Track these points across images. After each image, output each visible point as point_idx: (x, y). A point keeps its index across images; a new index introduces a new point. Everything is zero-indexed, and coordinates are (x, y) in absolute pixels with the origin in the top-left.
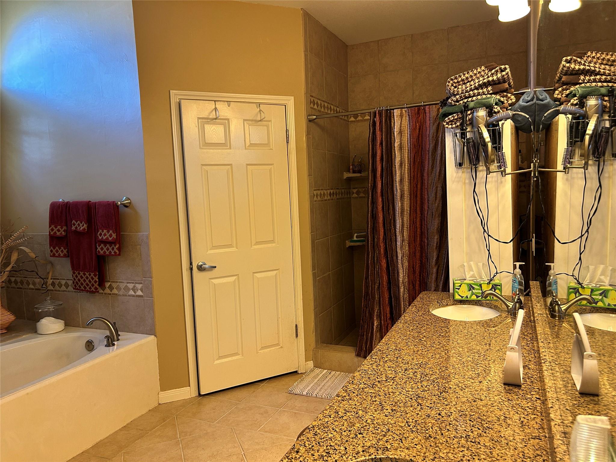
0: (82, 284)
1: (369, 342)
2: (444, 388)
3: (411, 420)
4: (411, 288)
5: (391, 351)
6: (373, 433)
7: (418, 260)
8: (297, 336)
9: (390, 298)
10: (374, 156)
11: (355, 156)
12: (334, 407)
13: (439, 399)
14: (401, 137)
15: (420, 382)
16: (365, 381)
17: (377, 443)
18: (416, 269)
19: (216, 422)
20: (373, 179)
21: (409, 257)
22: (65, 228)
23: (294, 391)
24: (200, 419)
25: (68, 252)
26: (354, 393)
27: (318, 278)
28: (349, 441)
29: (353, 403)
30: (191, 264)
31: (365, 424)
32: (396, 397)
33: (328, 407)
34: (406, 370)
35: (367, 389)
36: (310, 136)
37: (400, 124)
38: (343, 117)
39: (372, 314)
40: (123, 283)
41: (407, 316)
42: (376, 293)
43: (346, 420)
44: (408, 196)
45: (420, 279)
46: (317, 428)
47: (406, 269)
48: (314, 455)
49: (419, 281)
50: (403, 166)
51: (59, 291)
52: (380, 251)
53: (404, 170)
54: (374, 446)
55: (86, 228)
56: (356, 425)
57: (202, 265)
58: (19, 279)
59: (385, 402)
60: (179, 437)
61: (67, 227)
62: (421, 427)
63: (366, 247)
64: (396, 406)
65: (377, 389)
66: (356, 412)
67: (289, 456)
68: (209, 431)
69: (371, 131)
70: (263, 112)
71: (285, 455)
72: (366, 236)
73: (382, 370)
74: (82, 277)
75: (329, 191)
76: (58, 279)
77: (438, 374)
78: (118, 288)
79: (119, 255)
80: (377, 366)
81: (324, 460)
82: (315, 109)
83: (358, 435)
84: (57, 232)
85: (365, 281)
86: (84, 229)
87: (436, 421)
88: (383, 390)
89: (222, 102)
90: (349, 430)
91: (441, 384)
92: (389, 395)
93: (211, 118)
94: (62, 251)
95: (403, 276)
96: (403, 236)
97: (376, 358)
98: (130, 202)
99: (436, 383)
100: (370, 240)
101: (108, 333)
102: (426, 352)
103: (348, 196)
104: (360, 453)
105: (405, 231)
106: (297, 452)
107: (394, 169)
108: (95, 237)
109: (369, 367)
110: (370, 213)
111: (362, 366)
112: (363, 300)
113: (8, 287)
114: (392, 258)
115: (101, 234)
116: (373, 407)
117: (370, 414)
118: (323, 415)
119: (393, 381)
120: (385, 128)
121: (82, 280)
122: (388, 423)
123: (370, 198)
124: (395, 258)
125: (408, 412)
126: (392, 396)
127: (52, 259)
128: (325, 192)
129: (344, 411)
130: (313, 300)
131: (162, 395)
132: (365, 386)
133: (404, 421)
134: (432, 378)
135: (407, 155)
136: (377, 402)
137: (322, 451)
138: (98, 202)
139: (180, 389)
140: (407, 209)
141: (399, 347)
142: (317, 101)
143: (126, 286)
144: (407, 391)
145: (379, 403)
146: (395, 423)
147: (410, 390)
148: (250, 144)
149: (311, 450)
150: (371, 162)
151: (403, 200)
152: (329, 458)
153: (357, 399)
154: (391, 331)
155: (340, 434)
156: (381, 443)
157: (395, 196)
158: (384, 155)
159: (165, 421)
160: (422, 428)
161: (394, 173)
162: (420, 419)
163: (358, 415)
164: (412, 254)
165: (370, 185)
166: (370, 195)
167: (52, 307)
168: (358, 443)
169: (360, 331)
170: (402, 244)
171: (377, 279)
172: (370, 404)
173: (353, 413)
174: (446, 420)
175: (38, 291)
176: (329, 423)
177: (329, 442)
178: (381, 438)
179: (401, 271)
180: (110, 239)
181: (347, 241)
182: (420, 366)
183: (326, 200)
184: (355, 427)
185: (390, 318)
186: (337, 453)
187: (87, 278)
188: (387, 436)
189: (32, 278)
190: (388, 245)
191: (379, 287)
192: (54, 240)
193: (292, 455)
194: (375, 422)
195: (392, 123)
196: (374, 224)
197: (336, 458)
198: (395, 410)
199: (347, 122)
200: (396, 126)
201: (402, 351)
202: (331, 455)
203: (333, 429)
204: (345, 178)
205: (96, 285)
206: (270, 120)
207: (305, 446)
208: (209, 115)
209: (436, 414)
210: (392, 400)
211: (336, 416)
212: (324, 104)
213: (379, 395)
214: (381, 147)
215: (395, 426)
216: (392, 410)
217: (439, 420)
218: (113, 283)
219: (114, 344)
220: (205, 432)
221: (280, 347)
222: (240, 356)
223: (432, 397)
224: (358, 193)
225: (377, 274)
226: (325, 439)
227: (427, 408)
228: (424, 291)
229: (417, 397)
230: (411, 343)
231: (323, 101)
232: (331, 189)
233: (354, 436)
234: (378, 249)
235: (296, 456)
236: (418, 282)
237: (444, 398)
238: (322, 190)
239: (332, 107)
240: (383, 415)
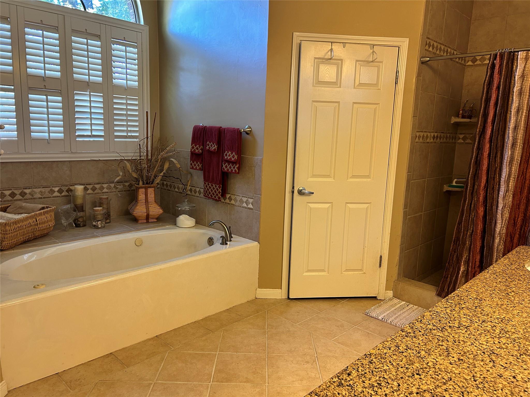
0: (210, 193)
1: (452, 284)
2: (526, 350)
3: (479, 376)
4: (509, 240)
5: (471, 298)
6: (433, 378)
7: (521, 213)
8: (380, 266)
9: (482, 247)
10: (488, 100)
11: (467, 101)
12: (396, 340)
13: (517, 361)
14: (523, 82)
15: (498, 338)
16: (435, 322)
17: (435, 389)
18: (517, 222)
19: (298, 323)
20: (482, 124)
21: (512, 209)
22: (202, 147)
23: (370, 313)
24: (286, 318)
25: (202, 166)
26: (420, 331)
27: (409, 217)
28: (404, 378)
29: (416, 342)
30: (293, 188)
31: (425, 366)
32: (466, 347)
33: (390, 339)
34: (483, 322)
35: (435, 331)
36: (420, 78)
37: (523, 67)
38: (457, 60)
39: (460, 259)
40: (239, 196)
41: (496, 268)
42: (467, 240)
43: (406, 356)
44: (521, 145)
45: (520, 232)
46: (374, 357)
47: (505, 221)
48: (364, 382)
49: (519, 235)
50: (520, 113)
51: (194, 196)
52: (479, 198)
53: (521, 117)
54: (431, 392)
55: (216, 149)
56: (416, 365)
57: (302, 190)
58: (169, 184)
59: (453, 349)
60: (266, 328)
61: (203, 147)
62: (489, 385)
63: (464, 192)
64: (464, 357)
65: (446, 333)
66: (418, 352)
67: (340, 376)
68: (291, 330)
69: (488, 74)
70: (375, 53)
71: (337, 374)
72: (466, 183)
73: (456, 315)
74: (210, 188)
75: (432, 134)
76: (194, 187)
77: (522, 334)
78: (236, 200)
79: (238, 173)
80: (451, 311)
81: (373, 390)
82: (430, 51)
83: (416, 375)
84: (196, 150)
85: (457, 226)
86: (215, 149)
87: (508, 383)
88: (453, 336)
89: (338, 44)
90: (407, 368)
91: (522, 345)
92: (459, 343)
93: (327, 58)
94: (198, 165)
95: (501, 227)
96: (508, 186)
97: (451, 303)
98: (251, 130)
99: (517, 343)
100: (469, 187)
101: (224, 234)
102: (512, 308)
103: (454, 141)
104: (413, 394)
105: (511, 181)
106: (349, 375)
107: (508, 115)
108: (222, 156)
109: (442, 309)
110: (473, 159)
111: (435, 308)
112: (452, 245)
113: (161, 188)
114: (492, 207)
115: (226, 155)
116: (438, 351)
117: (433, 357)
118: (383, 345)
119: (466, 330)
120: (505, 71)
121: (210, 190)
122: (451, 372)
123: (476, 143)
124: (494, 207)
125: (477, 365)
126: (462, 345)
127: (191, 170)
128: (429, 134)
129: (405, 347)
130: (401, 236)
131: (259, 291)
132: (434, 328)
133: (470, 373)
134: (513, 337)
135: (526, 102)
136: (443, 347)
137: (374, 381)
138: (227, 128)
139: (273, 290)
140: (518, 158)
141: (481, 296)
142: (433, 44)
143: (241, 199)
144: (480, 344)
145: (445, 348)
146: (460, 373)
147: (485, 343)
148: (359, 83)
149: (363, 376)
150: (483, 106)
151: (514, 149)
152: (380, 390)
153: (422, 338)
154: (475, 279)
155: (396, 369)
156: (439, 390)
157: (505, 144)
158: (499, 100)
159: (258, 313)
160: (491, 386)
161: (508, 119)
162: (489, 376)
163: (419, 355)
164: (515, 206)
165: (478, 130)
166: (477, 141)
167: (188, 207)
168: (413, 383)
169: (444, 273)
170: (506, 194)
171: (471, 225)
172: (436, 347)
173: (414, 351)
174: (521, 385)
175: (180, 194)
176: (387, 354)
177: (383, 374)
178: (440, 384)
179: (499, 222)
180: (233, 159)
181: (445, 185)
182: (502, 321)
183: (428, 143)
184: (413, 366)
185: (479, 266)
186: (389, 387)
187: (214, 189)
188: (448, 385)
189: (178, 183)
190: (489, 194)
191: (471, 235)
192: (194, 156)
193: (343, 376)
194: (437, 367)
195: (514, 67)
196: (476, 170)
197: (387, 392)
198: (462, 360)
199: (464, 66)
200: (518, 70)
201: (484, 301)
202: (382, 388)
203: (390, 362)
204: (452, 122)
205: (219, 195)
206: (382, 61)
207: (358, 371)
208: (325, 56)
209: (511, 376)
210: (461, 349)
211: (396, 350)
212: (441, 47)
213: (447, 340)
214: (497, 91)
215: (459, 376)
216: (459, 359)
217: (513, 384)
218: (232, 196)
219: (227, 243)
220: (288, 330)
221: (363, 272)
222: (326, 273)
223: (510, 356)
224: (464, 139)
225: (471, 221)
226: (380, 370)
227: (500, 366)
228: (523, 245)
229: (491, 352)
230: (496, 295)
231: (440, 43)
232: (435, 133)
233: (411, 375)
234: (477, 196)
235: (347, 378)
236: (517, 236)
237: (523, 361)
238: (425, 132)
239: (449, 50)
240: (447, 361)
